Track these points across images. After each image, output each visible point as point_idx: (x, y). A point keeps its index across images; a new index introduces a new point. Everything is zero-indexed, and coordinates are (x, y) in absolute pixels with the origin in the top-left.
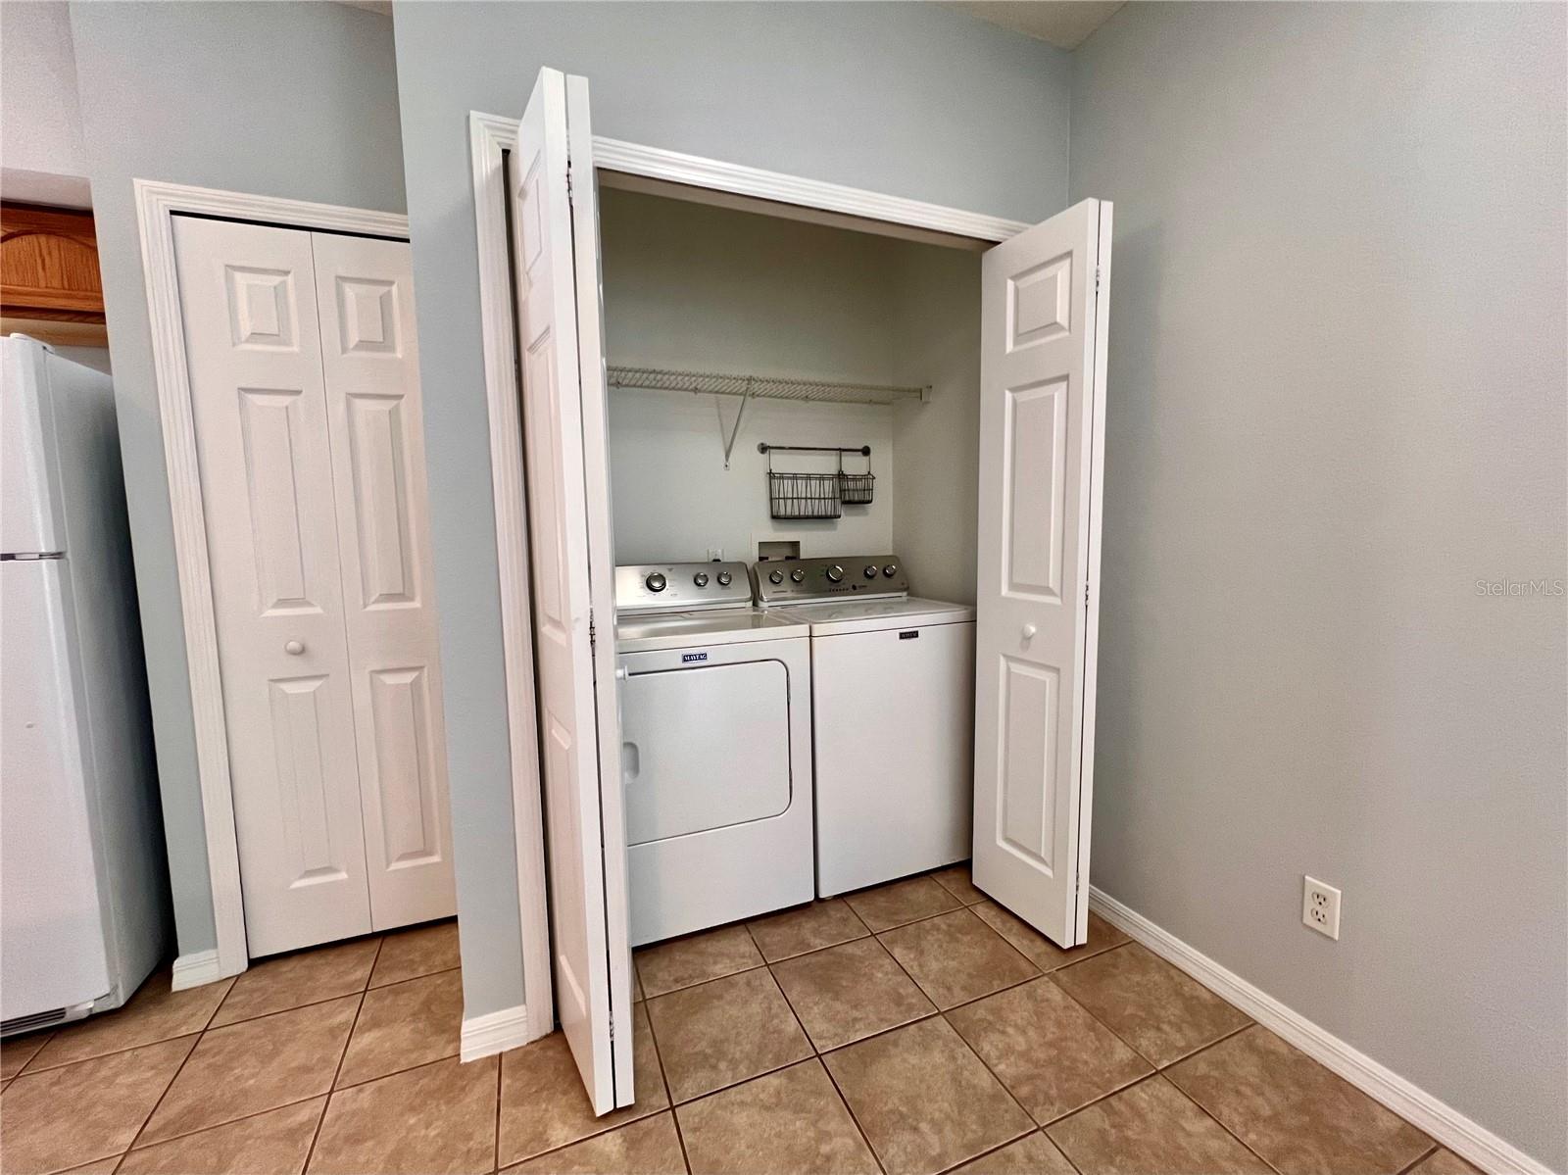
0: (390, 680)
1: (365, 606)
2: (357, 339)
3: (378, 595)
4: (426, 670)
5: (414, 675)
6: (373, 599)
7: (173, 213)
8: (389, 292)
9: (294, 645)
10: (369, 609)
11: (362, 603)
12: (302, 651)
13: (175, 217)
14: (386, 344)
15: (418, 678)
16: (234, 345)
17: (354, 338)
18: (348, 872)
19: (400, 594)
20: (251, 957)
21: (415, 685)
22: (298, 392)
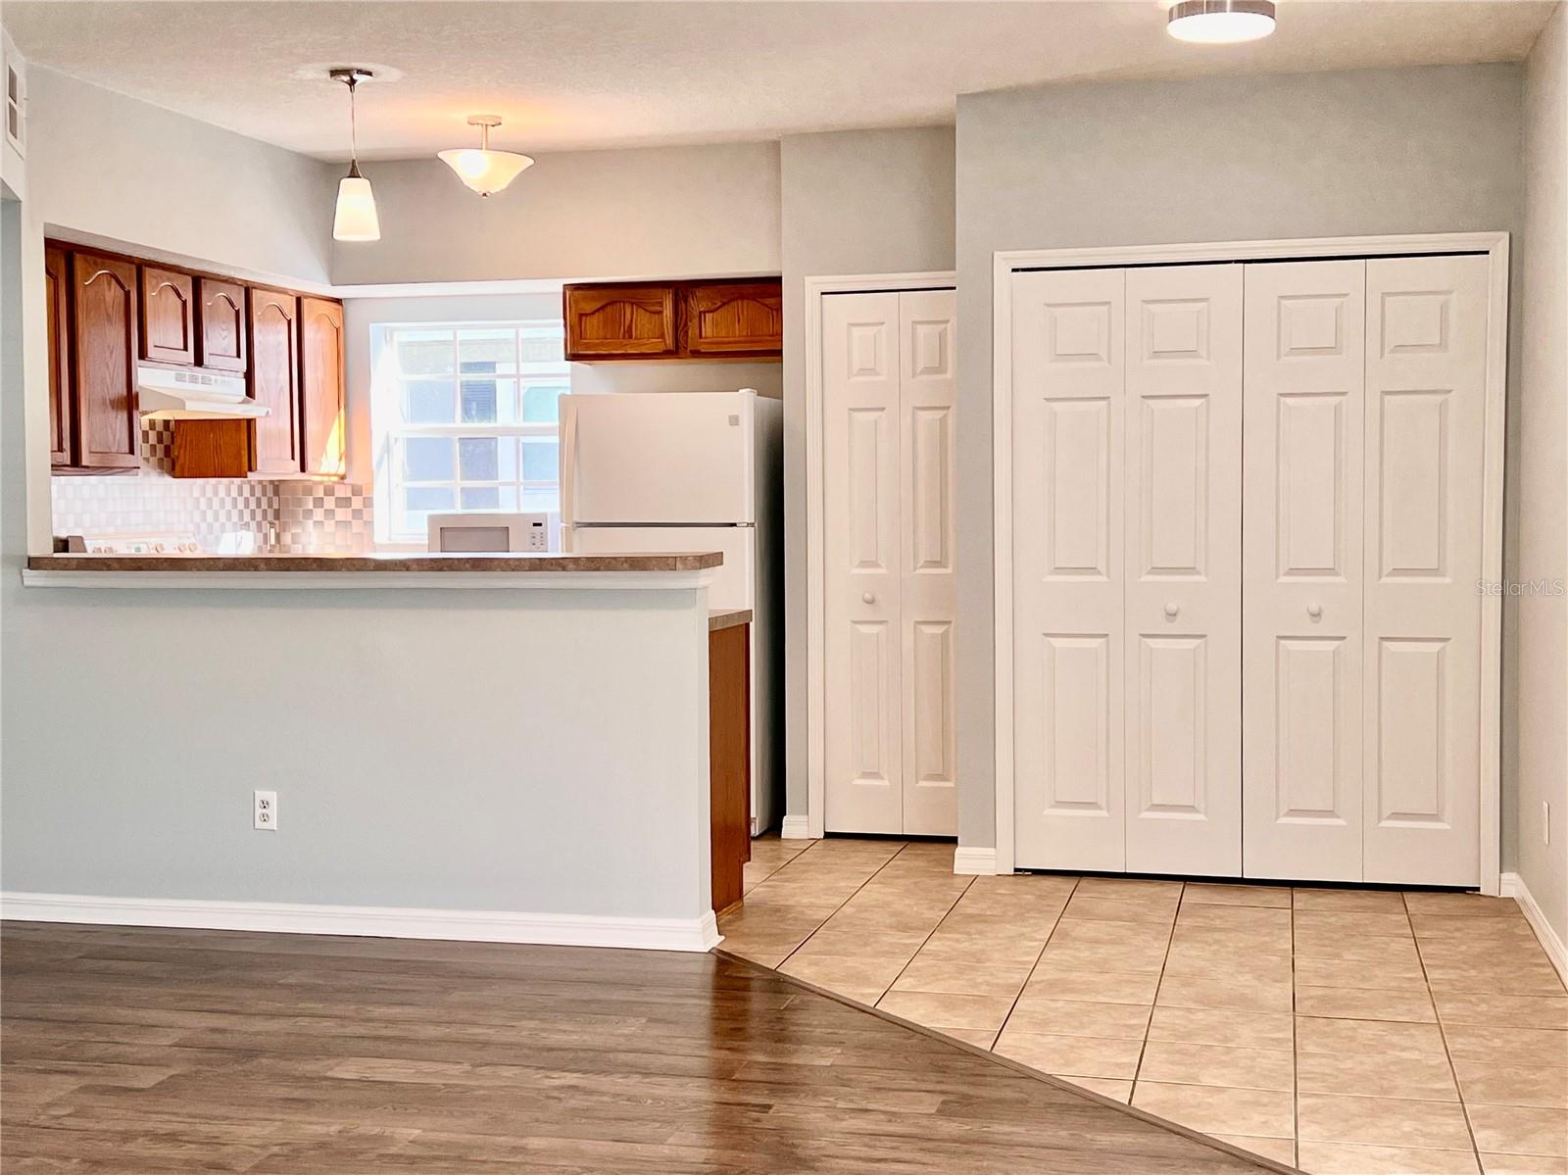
0: (928, 630)
1: (915, 569)
2: (923, 366)
3: (922, 562)
4: (953, 624)
5: (944, 627)
6: (920, 565)
7: (822, 293)
8: (946, 329)
9: (868, 596)
10: (917, 572)
11: (912, 565)
12: (871, 602)
13: (824, 296)
14: (940, 369)
15: (947, 631)
16: (849, 378)
17: (921, 366)
18: (890, 781)
19: (937, 562)
20: (827, 830)
21: (945, 636)
22: (883, 409)
